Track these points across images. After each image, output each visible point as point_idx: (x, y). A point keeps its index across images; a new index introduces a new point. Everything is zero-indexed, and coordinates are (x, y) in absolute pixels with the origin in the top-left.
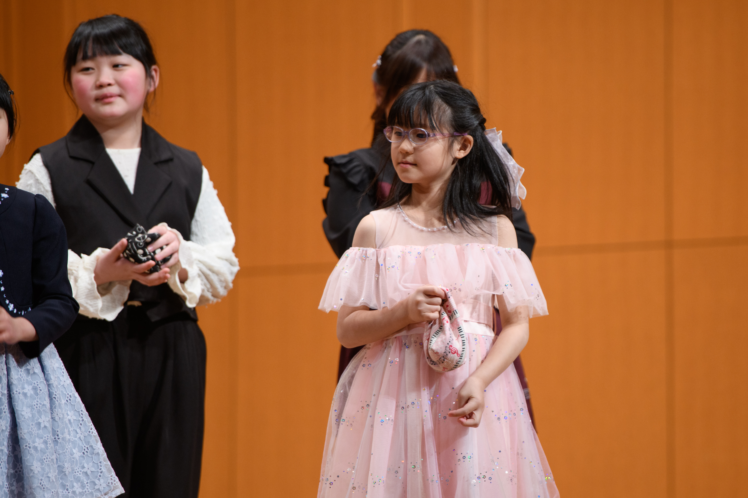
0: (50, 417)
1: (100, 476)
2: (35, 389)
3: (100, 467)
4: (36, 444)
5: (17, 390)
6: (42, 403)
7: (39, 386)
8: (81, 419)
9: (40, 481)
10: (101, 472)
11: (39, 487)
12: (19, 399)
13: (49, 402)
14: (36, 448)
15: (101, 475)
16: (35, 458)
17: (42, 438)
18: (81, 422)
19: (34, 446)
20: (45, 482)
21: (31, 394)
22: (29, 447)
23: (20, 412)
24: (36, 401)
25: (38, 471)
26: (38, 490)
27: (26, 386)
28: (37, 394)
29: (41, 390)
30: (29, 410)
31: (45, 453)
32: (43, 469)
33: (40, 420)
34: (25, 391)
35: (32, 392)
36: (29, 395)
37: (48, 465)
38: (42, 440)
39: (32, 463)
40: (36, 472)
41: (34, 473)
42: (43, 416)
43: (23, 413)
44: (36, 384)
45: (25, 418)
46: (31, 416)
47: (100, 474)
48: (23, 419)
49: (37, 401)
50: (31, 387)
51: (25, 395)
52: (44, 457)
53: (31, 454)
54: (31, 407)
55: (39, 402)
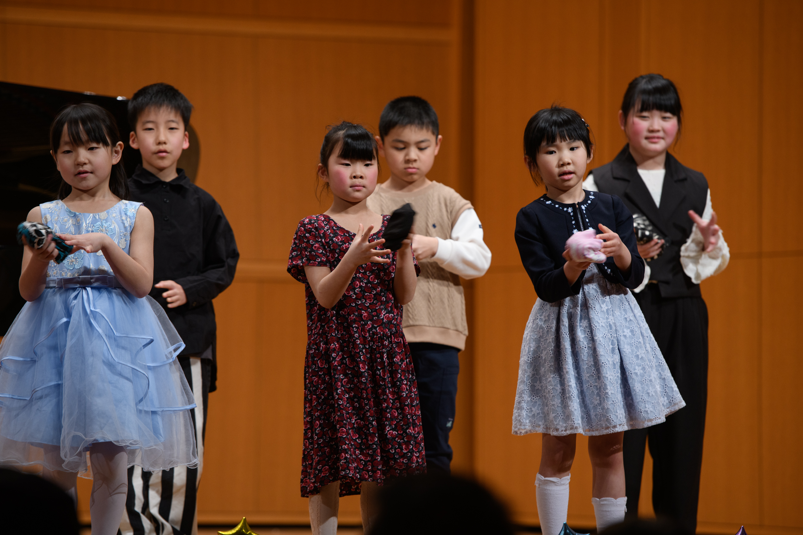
0: (645, 350)
1: (664, 395)
2: (632, 331)
3: (665, 388)
4: (636, 371)
5: (619, 334)
6: (638, 341)
7: (635, 329)
8: (654, 353)
9: (641, 397)
10: (665, 392)
11: (640, 401)
12: (621, 340)
13: (642, 340)
14: (636, 374)
15: (666, 394)
16: (636, 381)
17: (641, 366)
18: (654, 356)
19: (635, 372)
20: (645, 397)
21: (629, 336)
22: (631, 374)
23: (622, 349)
24: (633, 340)
25: (639, 390)
26: (640, 403)
27: (625, 330)
28: (634, 335)
29: (636, 332)
30: (629, 347)
31: (644, 376)
32: (642, 388)
33: (638, 353)
34: (625, 334)
35: (630, 334)
36: (628, 336)
37: (647, 385)
38: (640, 368)
39: (634, 385)
40: (637, 391)
41: (636, 392)
42: (640, 350)
43: (624, 350)
44: (632, 328)
45: (626, 353)
46: (630, 351)
47: (664, 393)
48: (625, 354)
49: (635, 340)
50: (629, 330)
51: (625, 336)
52: (643, 379)
53: (633, 379)
54: (631, 345)
55: (636, 340)
